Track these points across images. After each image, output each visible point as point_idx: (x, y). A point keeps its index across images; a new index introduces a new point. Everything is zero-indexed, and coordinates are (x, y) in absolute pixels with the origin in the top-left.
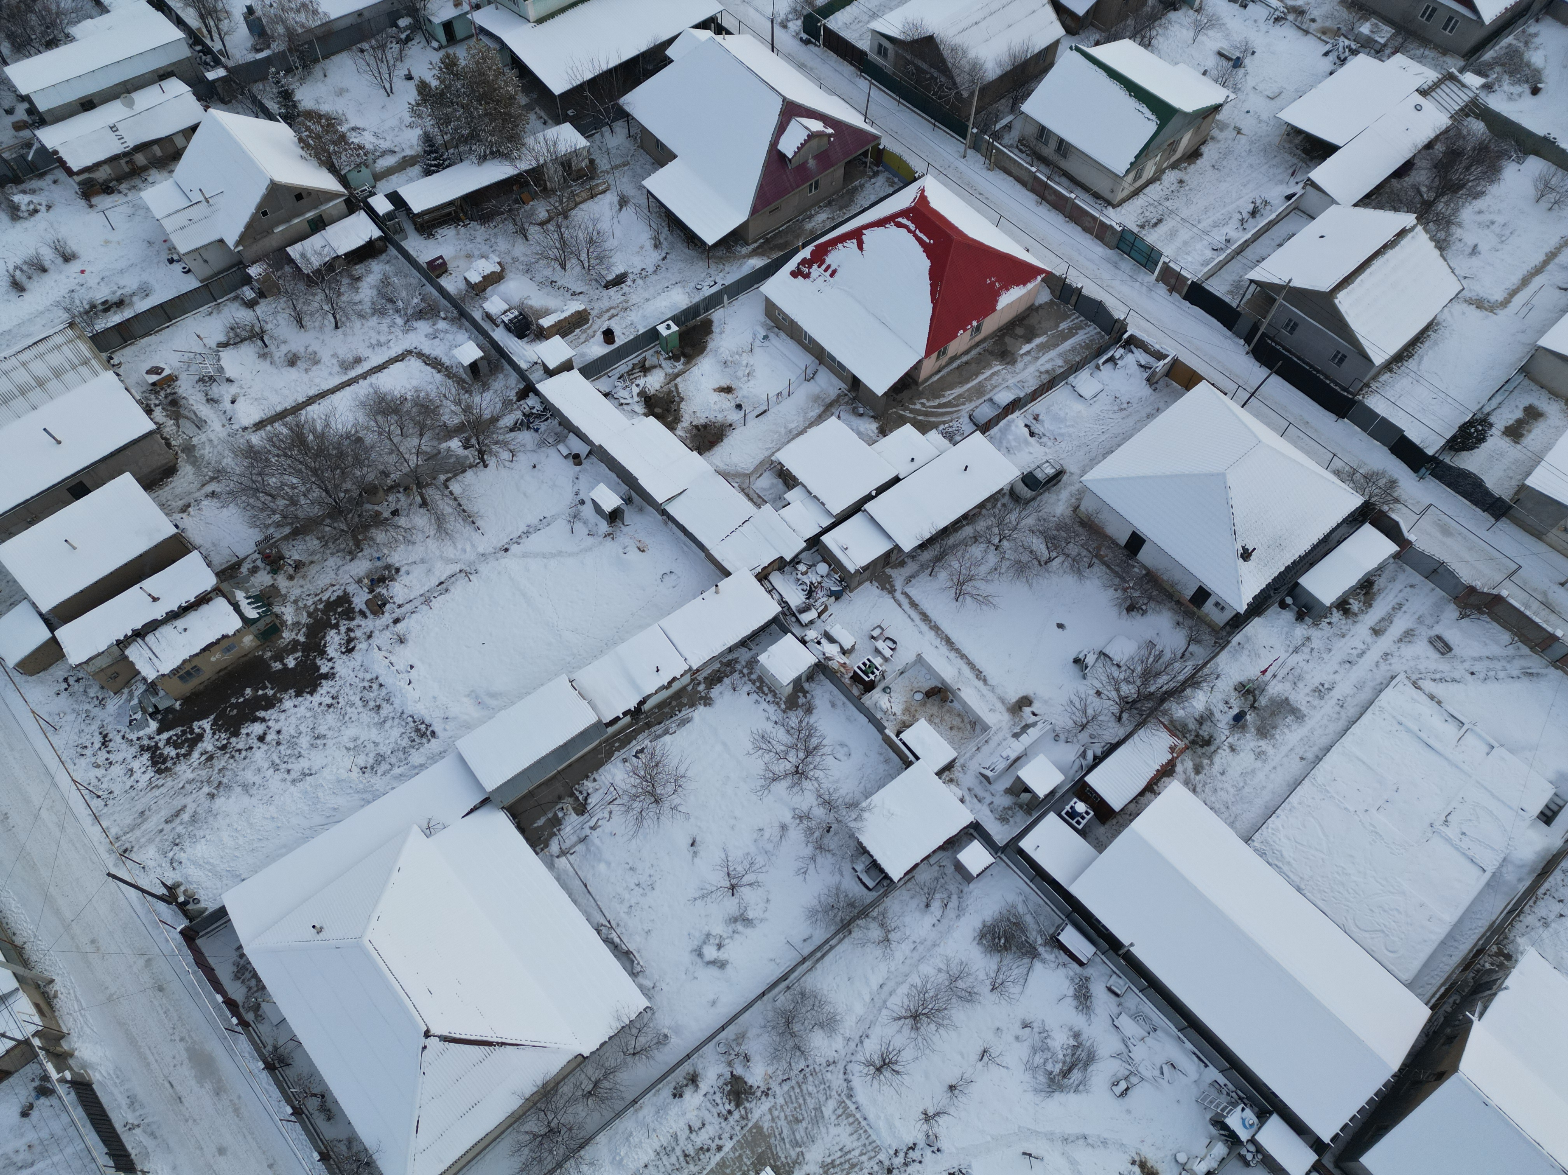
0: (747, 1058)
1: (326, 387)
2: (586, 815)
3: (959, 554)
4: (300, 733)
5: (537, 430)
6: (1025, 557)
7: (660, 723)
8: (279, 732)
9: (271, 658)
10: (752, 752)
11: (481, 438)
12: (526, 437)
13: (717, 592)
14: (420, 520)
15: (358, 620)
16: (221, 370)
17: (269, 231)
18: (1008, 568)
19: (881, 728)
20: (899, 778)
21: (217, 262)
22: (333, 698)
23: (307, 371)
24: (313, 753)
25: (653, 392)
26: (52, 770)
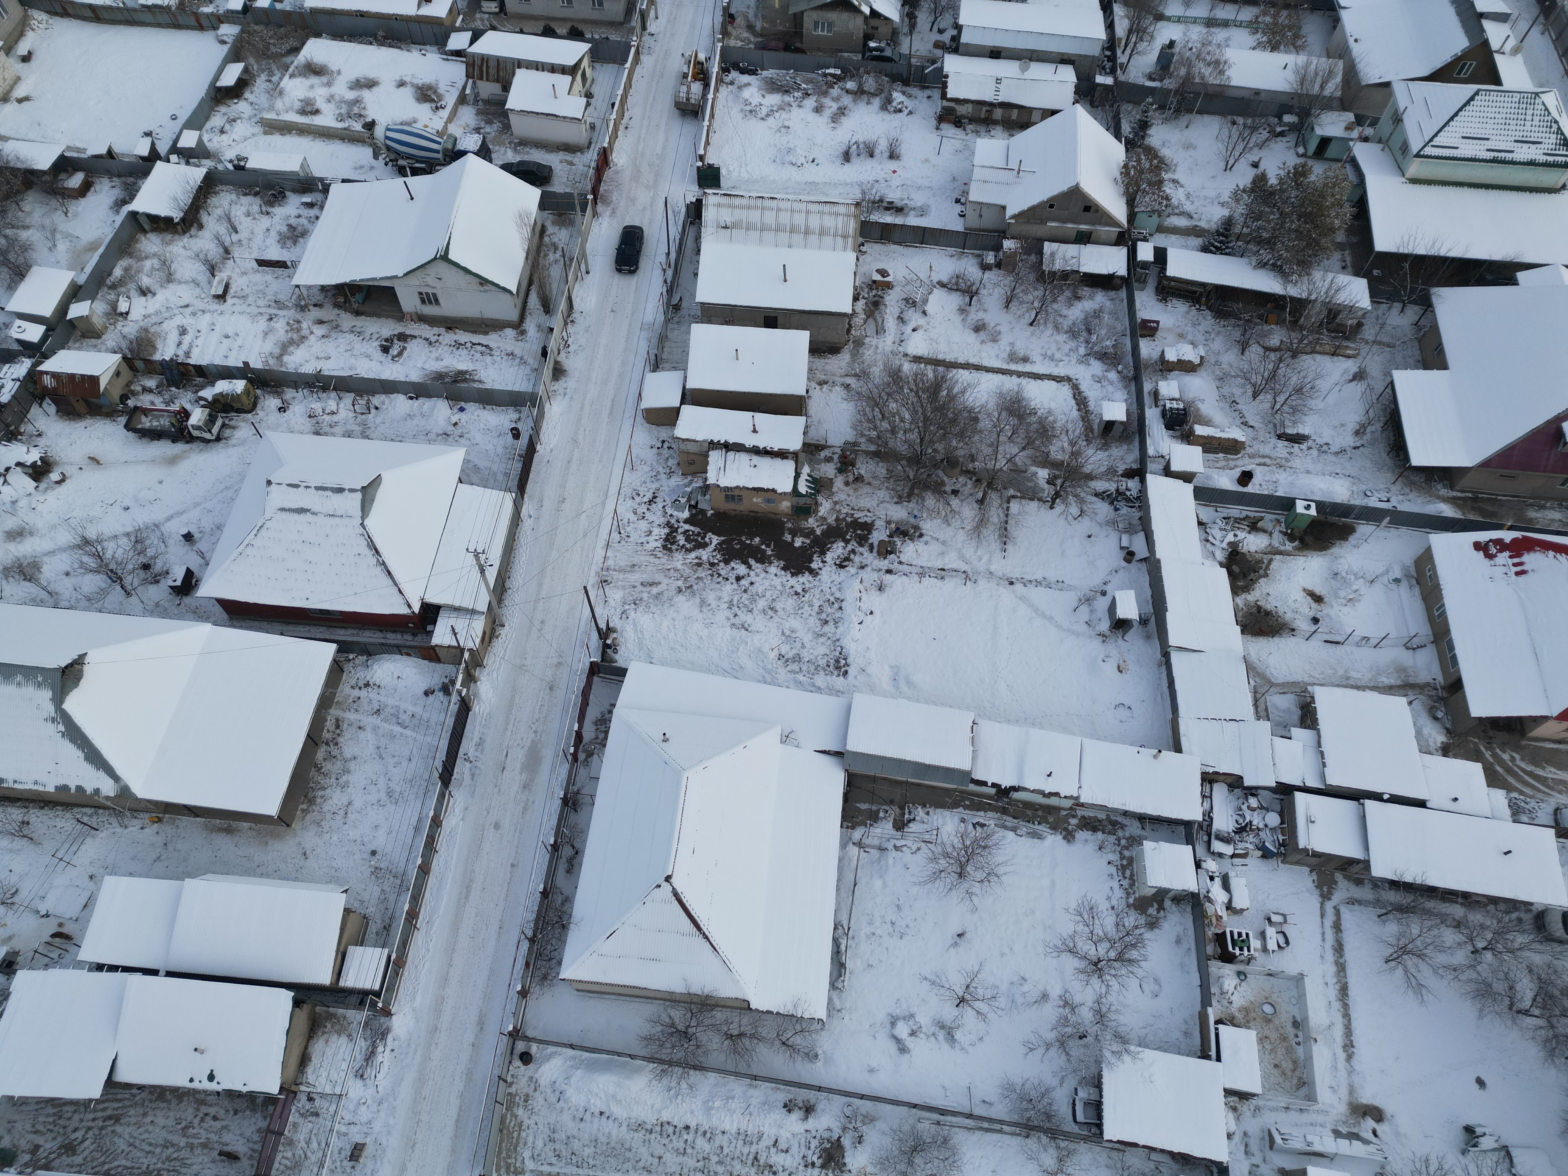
0: (860, 1140)
1: (986, 363)
2: (900, 833)
3: (1428, 923)
4: (764, 596)
5: (1116, 510)
6: (1499, 987)
7: (1015, 818)
8: (752, 583)
9: (789, 529)
10: (1071, 911)
11: (1068, 484)
12: (1103, 509)
13: (1155, 757)
14: (968, 511)
15: (864, 550)
16: (925, 301)
17: (1043, 221)
18: (1470, 980)
19: (1206, 1000)
20: (1185, 1058)
21: (989, 220)
22: (803, 590)
23: (982, 342)
24: (760, 616)
25: (1245, 550)
26: (610, 493)
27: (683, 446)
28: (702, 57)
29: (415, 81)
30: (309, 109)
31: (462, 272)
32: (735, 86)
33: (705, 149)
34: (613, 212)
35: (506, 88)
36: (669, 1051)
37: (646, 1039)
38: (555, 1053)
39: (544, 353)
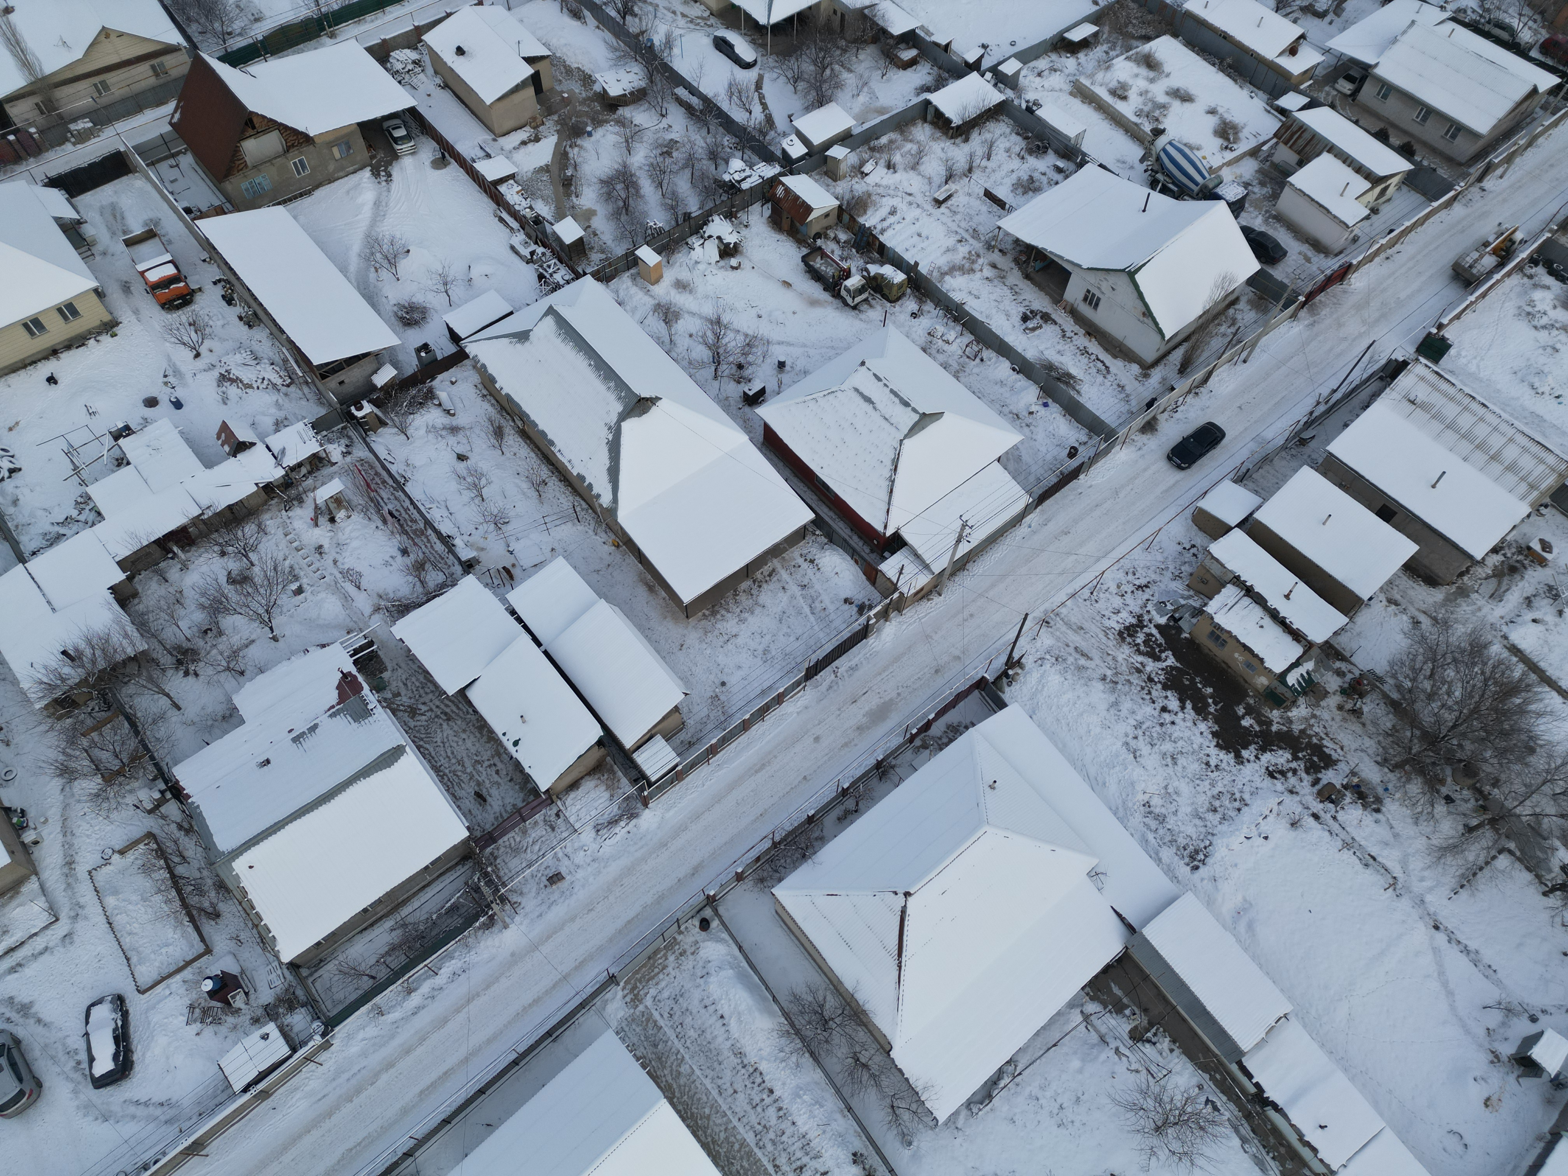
2: (1131, 1042)
4: (1175, 742)
8: (1173, 723)
9: (1248, 704)
14: (1448, 827)
15: (1307, 779)
22: (1216, 766)
24: (1157, 757)
26: (1110, 555)
27: (1208, 563)
28: (1519, 236)
29: (1226, 116)
30: (1119, 92)
31: (1136, 294)
32: (1532, 282)
33: (1451, 321)
34: (1312, 324)
35: (1301, 164)
36: (803, 1022)
37: (795, 996)
38: (726, 941)
39: (1150, 405)
